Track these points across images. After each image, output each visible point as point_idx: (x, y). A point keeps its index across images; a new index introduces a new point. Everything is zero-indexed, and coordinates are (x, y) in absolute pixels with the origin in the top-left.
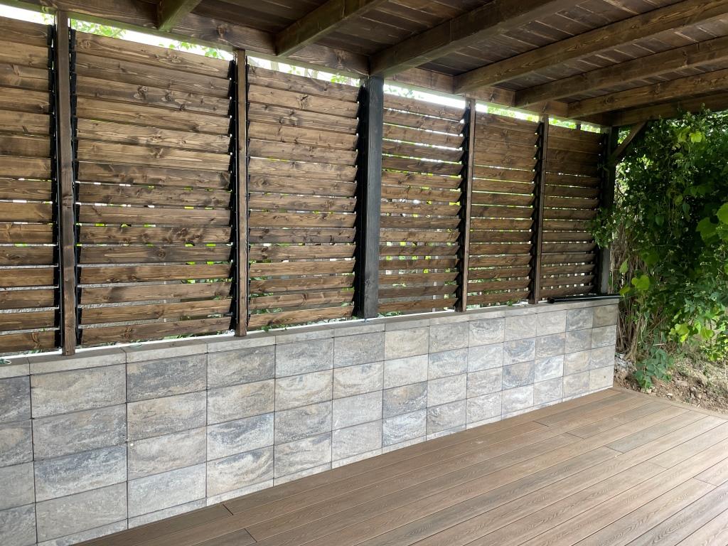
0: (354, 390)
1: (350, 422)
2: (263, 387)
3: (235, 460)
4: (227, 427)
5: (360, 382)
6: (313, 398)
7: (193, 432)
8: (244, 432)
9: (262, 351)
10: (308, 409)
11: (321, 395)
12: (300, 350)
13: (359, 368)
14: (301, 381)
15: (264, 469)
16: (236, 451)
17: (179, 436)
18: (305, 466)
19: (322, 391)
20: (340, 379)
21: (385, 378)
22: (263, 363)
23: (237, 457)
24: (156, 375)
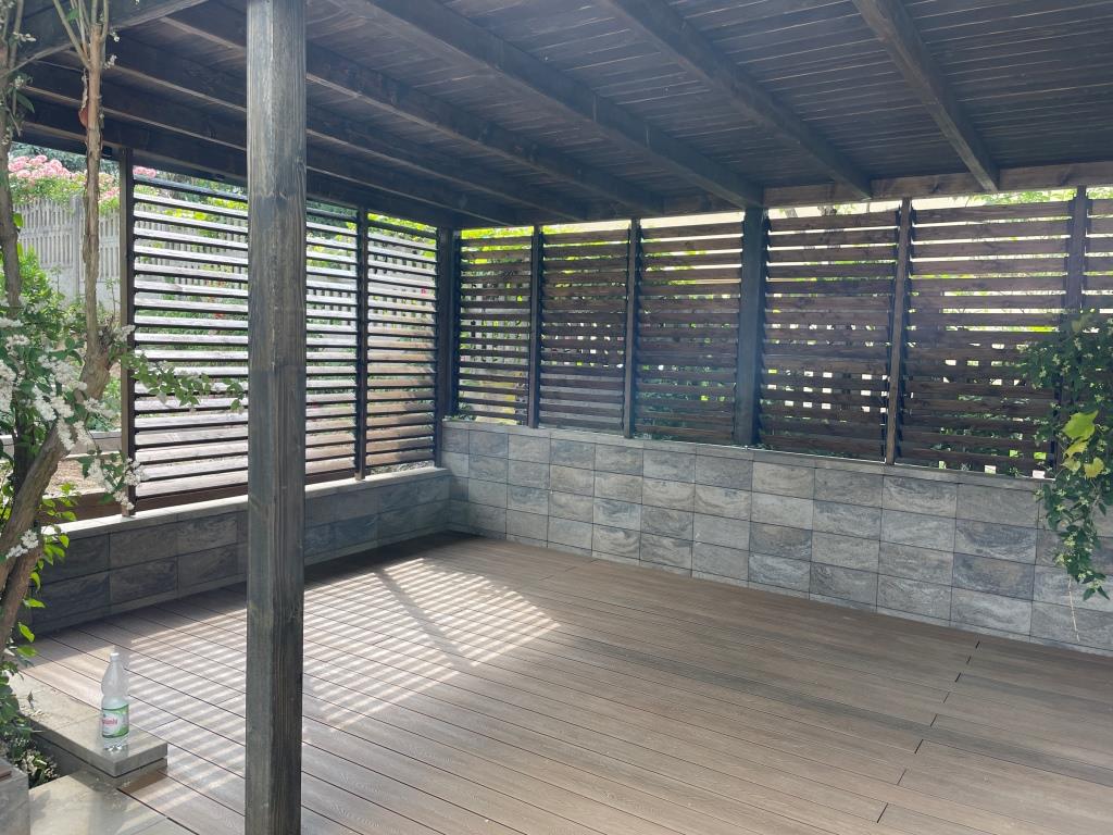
0: (716, 511)
1: (711, 541)
2: (633, 481)
3: (612, 531)
4: (607, 503)
5: (723, 505)
6: (675, 504)
8: (618, 512)
9: (635, 452)
10: (670, 513)
11: (683, 504)
12: (663, 459)
13: (723, 491)
14: (664, 485)
15: (632, 548)
16: (612, 524)
18: (666, 562)
19: (683, 500)
20: (701, 495)
21: (754, 510)
22: (634, 462)
23: (613, 529)
24: (566, 451)
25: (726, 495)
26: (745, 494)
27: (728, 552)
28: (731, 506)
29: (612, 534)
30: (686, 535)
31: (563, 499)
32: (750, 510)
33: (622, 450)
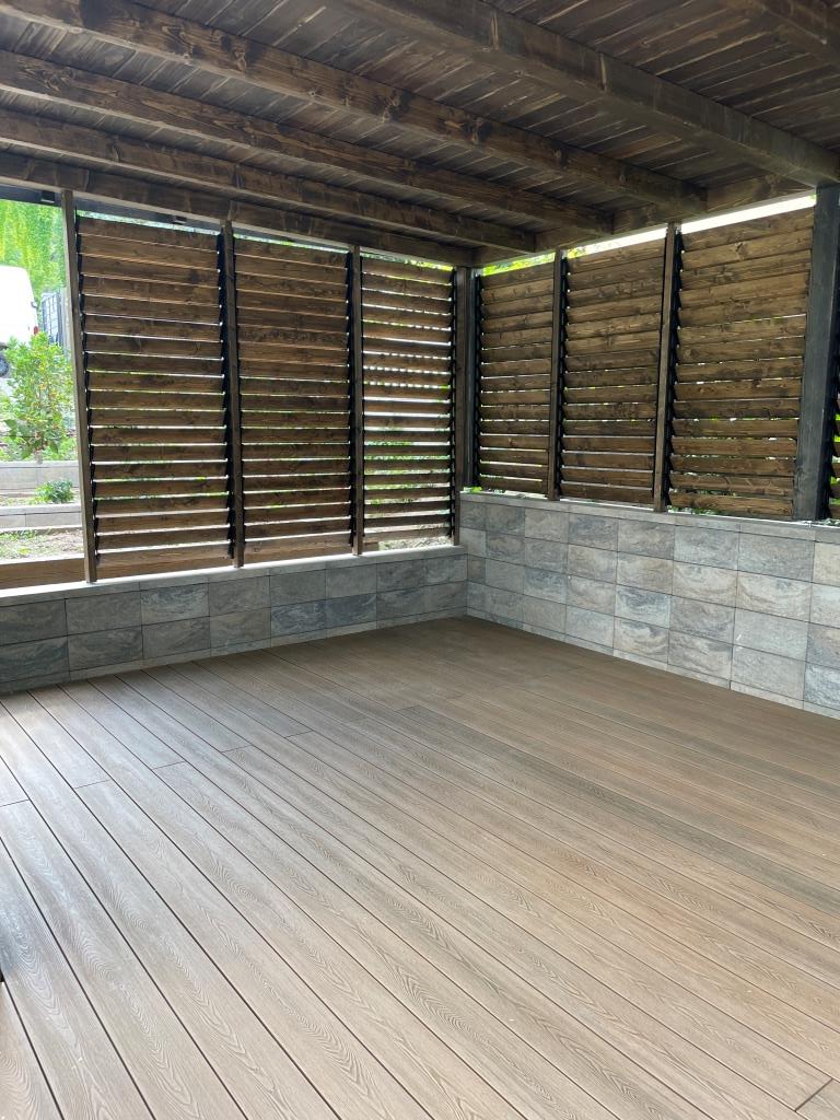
0: (764, 607)
1: (756, 645)
2: (662, 565)
3: (636, 627)
4: (630, 591)
5: (773, 600)
6: (712, 597)
7: (607, 585)
8: (644, 602)
9: (664, 528)
10: (706, 607)
11: (723, 596)
12: (700, 537)
13: (773, 581)
14: (699, 571)
15: (659, 648)
16: (636, 618)
17: (597, 584)
18: (700, 668)
19: (723, 592)
20: (746, 586)
21: (814, 608)
22: (662, 542)
23: (638, 624)
24: (586, 527)
25: (778, 586)
26: (802, 586)
27: (778, 661)
28: (784, 601)
29: (636, 630)
30: (725, 637)
31: (582, 585)
32: (809, 608)
33: (651, 526)
